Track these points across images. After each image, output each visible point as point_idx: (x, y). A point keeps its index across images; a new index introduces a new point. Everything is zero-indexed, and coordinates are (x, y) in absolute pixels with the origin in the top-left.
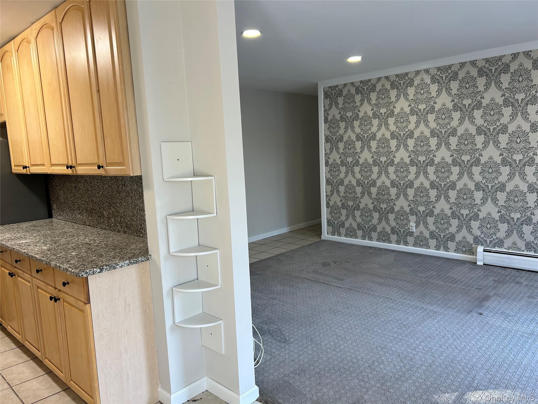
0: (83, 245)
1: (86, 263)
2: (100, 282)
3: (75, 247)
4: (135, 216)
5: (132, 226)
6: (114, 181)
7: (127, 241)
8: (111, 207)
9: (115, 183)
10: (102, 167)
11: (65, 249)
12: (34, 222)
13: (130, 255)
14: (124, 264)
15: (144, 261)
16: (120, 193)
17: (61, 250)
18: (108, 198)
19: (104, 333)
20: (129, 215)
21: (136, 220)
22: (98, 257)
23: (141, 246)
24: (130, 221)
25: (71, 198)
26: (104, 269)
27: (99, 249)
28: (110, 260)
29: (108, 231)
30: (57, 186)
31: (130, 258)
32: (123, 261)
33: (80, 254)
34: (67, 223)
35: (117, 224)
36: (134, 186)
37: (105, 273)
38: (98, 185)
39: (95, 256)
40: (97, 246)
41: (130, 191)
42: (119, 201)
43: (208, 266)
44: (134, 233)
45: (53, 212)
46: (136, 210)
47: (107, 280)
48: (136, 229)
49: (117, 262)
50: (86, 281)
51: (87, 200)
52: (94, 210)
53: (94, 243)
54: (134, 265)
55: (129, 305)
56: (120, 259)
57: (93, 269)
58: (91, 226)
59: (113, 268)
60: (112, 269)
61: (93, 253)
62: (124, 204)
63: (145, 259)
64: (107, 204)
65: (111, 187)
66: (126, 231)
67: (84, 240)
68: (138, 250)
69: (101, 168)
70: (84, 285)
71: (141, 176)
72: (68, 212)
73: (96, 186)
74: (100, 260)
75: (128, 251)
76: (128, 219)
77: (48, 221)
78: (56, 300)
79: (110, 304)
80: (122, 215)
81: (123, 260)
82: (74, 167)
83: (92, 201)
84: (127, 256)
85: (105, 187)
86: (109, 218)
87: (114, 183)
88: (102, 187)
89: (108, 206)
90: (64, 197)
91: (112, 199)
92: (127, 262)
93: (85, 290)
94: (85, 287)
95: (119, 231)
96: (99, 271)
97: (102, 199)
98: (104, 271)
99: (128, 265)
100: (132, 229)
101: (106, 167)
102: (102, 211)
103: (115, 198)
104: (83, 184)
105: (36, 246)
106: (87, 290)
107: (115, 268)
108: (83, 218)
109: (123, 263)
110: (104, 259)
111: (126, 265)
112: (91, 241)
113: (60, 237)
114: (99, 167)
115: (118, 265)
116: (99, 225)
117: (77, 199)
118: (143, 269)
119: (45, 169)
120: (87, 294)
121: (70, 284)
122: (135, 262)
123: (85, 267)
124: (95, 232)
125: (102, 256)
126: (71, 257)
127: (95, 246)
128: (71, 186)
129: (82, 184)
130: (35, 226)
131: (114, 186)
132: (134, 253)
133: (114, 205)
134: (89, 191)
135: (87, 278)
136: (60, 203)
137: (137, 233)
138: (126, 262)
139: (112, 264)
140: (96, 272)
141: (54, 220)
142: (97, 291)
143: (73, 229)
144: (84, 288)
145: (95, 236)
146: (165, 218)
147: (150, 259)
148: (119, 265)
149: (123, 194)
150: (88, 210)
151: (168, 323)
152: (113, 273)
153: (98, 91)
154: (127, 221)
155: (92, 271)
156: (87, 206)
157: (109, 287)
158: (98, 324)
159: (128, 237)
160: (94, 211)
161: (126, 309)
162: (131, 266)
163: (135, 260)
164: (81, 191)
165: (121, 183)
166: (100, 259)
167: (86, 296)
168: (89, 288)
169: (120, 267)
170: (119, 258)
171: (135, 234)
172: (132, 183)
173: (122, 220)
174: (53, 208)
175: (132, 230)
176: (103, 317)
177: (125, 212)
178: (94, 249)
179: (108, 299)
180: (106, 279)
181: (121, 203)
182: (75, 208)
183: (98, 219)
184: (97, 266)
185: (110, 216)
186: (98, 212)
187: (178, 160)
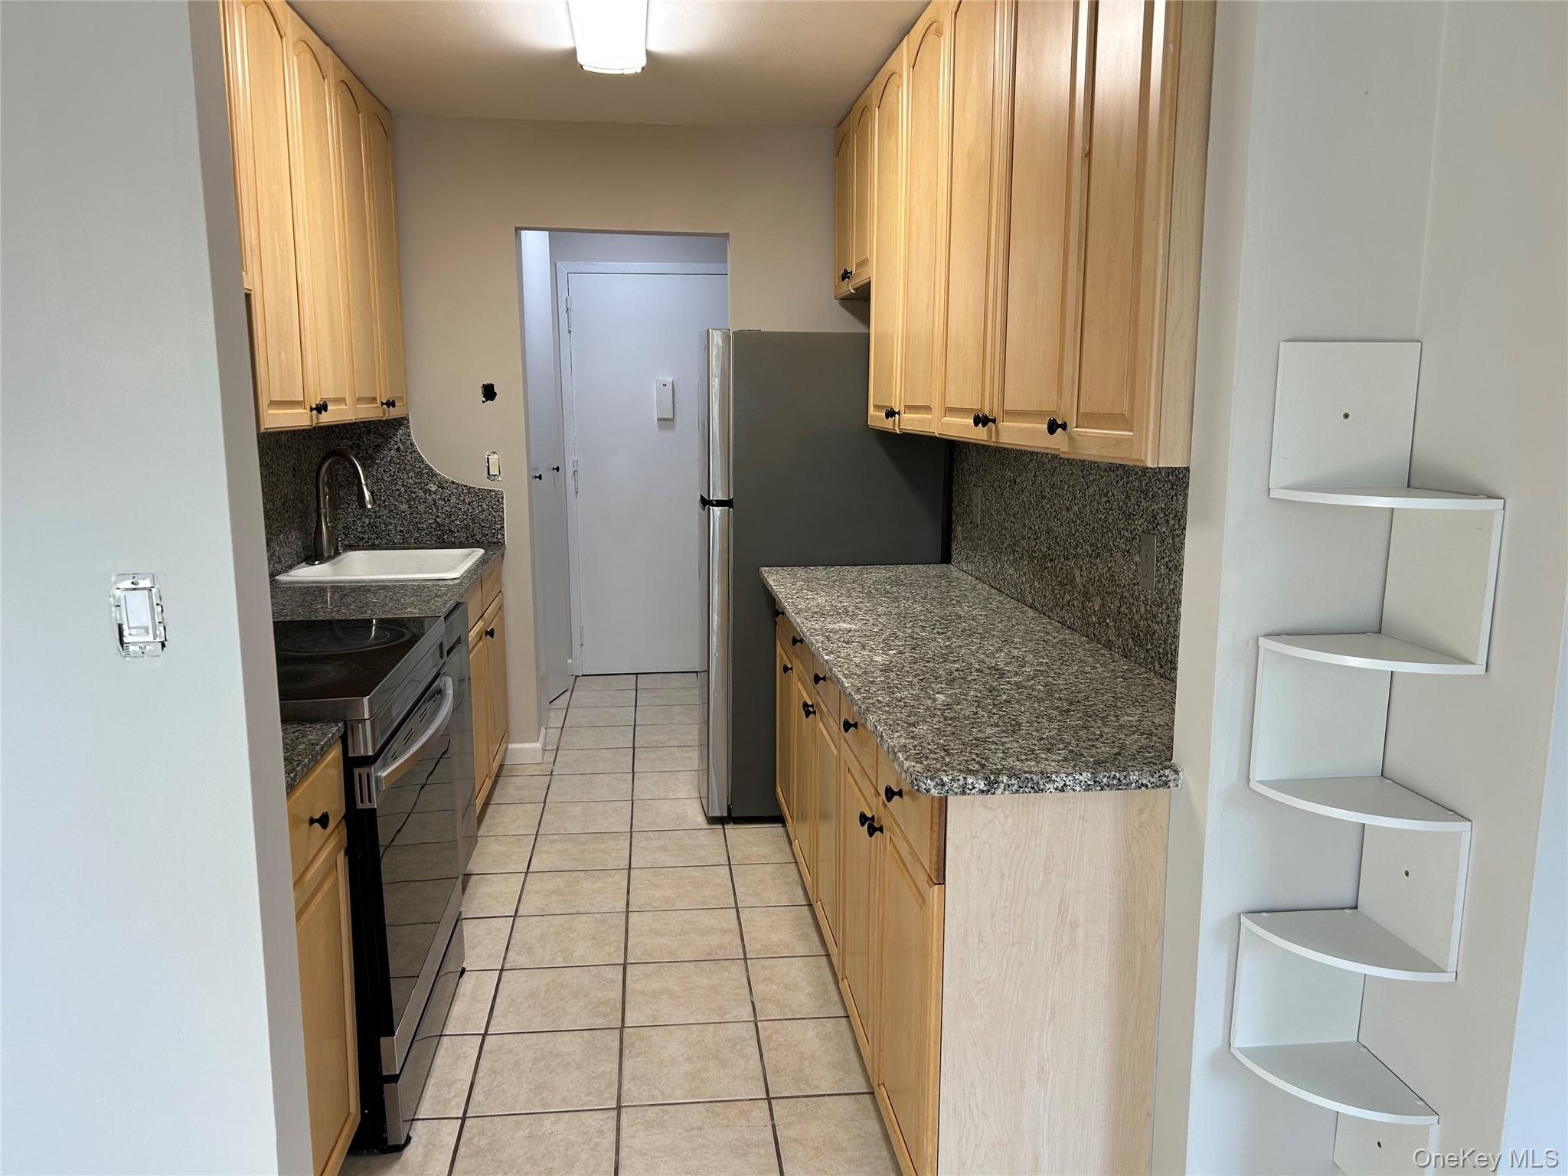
0: (981, 671)
1: (954, 746)
2: (985, 824)
3: (956, 674)
4: (1164, 606)
5: (1152, 636)
6: (1118, 475)
7: (1119, 689)
8: (1098, 561)
9: (1121, 483)
10: (1064, 426)
11: (927, 676)
12: (901, 568)
13: (1104, 750)
14: (1071, 783)
15: (1147, 786)
16: (1129, 517)
17: (916, 676)
18: (1093, 528)
19: (977, 995)
20: (1145, 596)
21: (1165, 621)
22: (1004, 731)
23: (1157, 720)
24: (1147, 620)
25: (998, 512)
26: (1002, 786)
27: (1018, 702)
28: (1033, 751)
29: (1077, 636)
30: (971, 473)
31: (1098, 763)
32: (1070, 770)
33: (959, 704)
34: (979, 586)
35: (1108, 621)
36: (1177, 500)
37: (1000, 797)
38: (1071, 482)
39: (997, 725)
40: (1018, 685)
41: (1162, 516)
42: (1123, 546)
43: (1407, 874)
44: (1152, 663)
45: (954, 546)
46: (1172, 587)
47: (1010, 820)
48: (1161, 650)
49: (1049, 770)
50: (940, 810)
51: (1037, 527)
52: (1052, 561)
53: (1017, 674)
54: (1107, 792)
55: (1074, 926)
56: (1065, 759)
57: (965, 778)
58: (1035, 609)
59: (1033, 788)
60: (1027, 790)
61: (994, 711)
62: (1137, 559)
63: (1152, 780)
64: (1087, 547)
65: (1106, 495)
66: (1130, 651)
67: (993, 655)
68: (1142, 734)
69: (1059, 430)
70: (934, 821)
71: (1187, 469)
72: (986, 553)
73: (1066, 487)
74: (1003, 744)
75: (1106, 730)
76: (1143, 609)
77: (935, 570)
78: (872, 831)
79: (1008, 905)
80: (1126, 594)
81: (1074, 768)
82: (994, 421)
83: (1048, 533)
84: (1093, 751)
85: (1091, 491)
86: (1087, 596)
87: (1118, 482)
88: (1080, 490)
89: (1090, 557)
90: (984, 508)
91: (1103, 534)
92: (1086, 776)
93: (935, 836)
94: (936, 828)
95: (1109, 645)
96: (982, 787)
97: (1077, 531)
98: (999, 791)
99: (1088, 788)
100: (1149, 647)
101: (1077, 427)
102: (1071, 568)
103: (1112, 533)
104: (1033, 474)
105: (864, 647)
106: (939, 837)
107: (1037, 789)
108: (1019, 578)
109: (1070, 778)
110: (1016, 745)
111: (1078, 788)
112: (1010, 663)
113: (935, 631)
114: (1053, 427)
115: (1050, 780)
116: (1058, 609)
117: (1011, 518)
118: (1141, 811)
119: (930, 421)
120: (938, 851)
121: (906, 797)
122: (1115, 782)
123: (947, 759)
124: (1039, 631)
125: (1015, 727)
126: (927, 709)
127: (1016, 683)
128: (1003, 476)
129: (1030, 476)
130: (897, 582)
131: (1115, 493)
132: (1123, 747)
133: (1108, 554)
134: (1044, 497)
135: (943, 803)
136: (971, 523)
137: (1161, 667)
138: (1081, 777)
139: (1031, 773)
140: (974, 788)
141: (953, 570)
142: (972, 851)
143: (984, 608)
144: (931, 829)
145: (1032, 645)
146: (1251, 644)
147: (1171, 784)
148: (1054, 781)
149: (1140, 524)
150: (1034, 558)
151: (1205, 1041)
152: (1034, 804)
153: (1088, 155)
154: (1137, 617)
155: (961, 783)
156: (1034, 543)
157: (1013, 848)
158: (962, 959)
159: (1130, 675)
160: (1049, 565)
161: (1062, 938)
162: (1096, 794)
163: (1114, 777)
164: (1024, 497)
165: (1137, 484)
166: (1004, 740)
167: (935, 859)
168: (948, 836)
169: (1057, 789)
170: (1064, 753)
171: (1157, 667)
172: (1172, 489)
173: (1122, 610)
174: (955, 536)
175: (1147, 651)
176: (980, 941)
177: (1134, 584)
178: (1004, 697)
179: (1005, 886)
180: (1006, 817)
181: (1128, 552)
182: (1005, 545)
183: (1056, 592)
184: (983, 766)
185: (1091, 589)
186: (1061, 569)
187: (1346, 416)
